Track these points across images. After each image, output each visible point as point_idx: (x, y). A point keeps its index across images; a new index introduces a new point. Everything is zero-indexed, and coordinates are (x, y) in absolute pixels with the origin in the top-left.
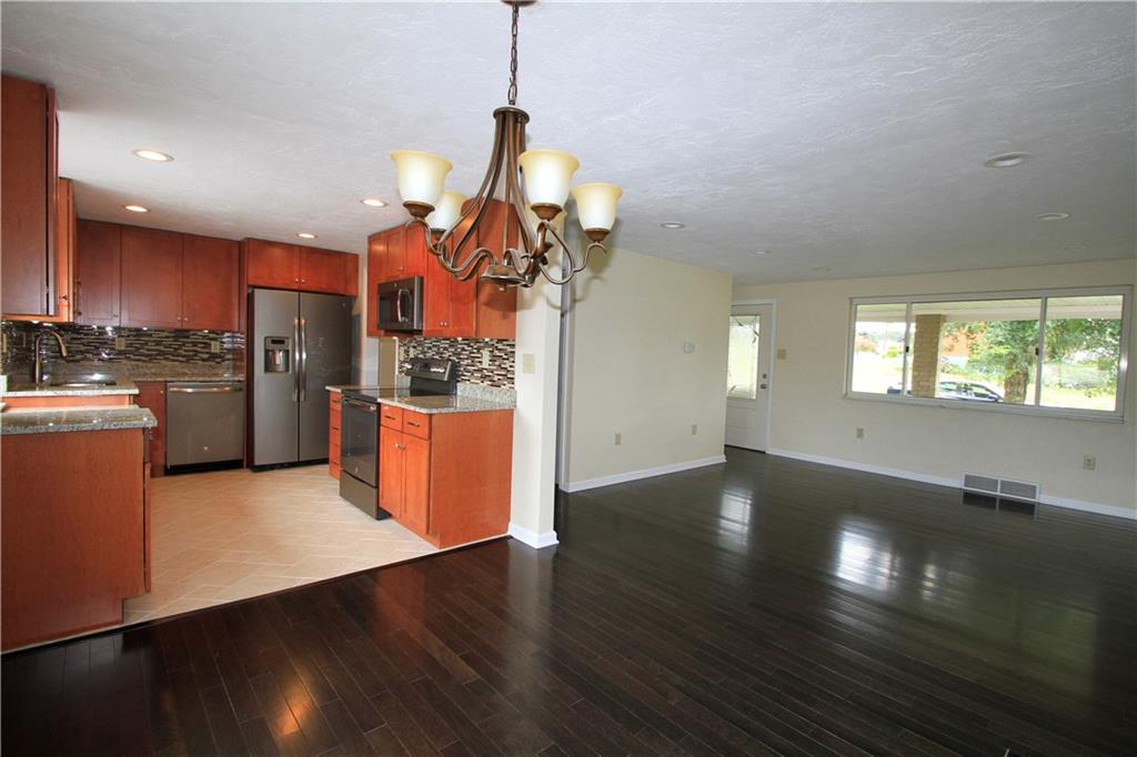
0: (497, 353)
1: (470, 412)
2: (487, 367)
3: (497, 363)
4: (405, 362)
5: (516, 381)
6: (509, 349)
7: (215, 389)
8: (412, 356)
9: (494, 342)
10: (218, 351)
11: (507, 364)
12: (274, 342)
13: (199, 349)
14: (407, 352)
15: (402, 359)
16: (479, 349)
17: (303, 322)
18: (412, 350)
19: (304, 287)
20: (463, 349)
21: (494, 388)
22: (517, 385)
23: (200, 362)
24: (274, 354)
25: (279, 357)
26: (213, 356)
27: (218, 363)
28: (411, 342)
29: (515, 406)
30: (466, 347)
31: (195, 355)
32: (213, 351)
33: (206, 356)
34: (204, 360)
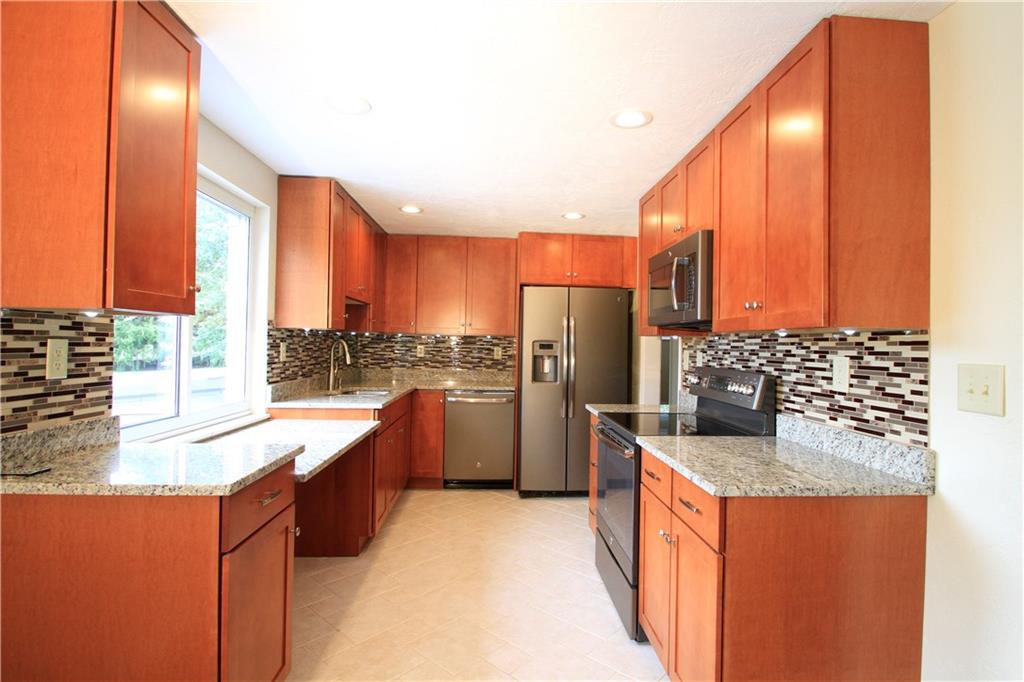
0: (871, 360)
1: (817, 498)
2: (846, 389)
3: (873, 383)
4: (689, 372)
5: (932, 428)
6: (908, 352)
7: (494, 400)
8: (699, 364)
9: (864, 338)
10: (500, 357)
11: (905, 387)
12: (542, 347)
13: (483, 356)
14: (693, 357)
15: (686, 368)
16: (823, 354)
17: (572, 323)
18: (699, 355)
19: (576, 282)
20: (788, 353)
21: (866, 438)
22: (935, 438)
23: (484, 369)
24: (543, 360)
25: (547, 366)
26: (496, 363)
27: (500, 370)
28: (698, 343)
29: (933, 489)
30: (794, 350)
31: (480, 362)
32: (496, 357)
33: (489, 363)
34: (488, 367)
